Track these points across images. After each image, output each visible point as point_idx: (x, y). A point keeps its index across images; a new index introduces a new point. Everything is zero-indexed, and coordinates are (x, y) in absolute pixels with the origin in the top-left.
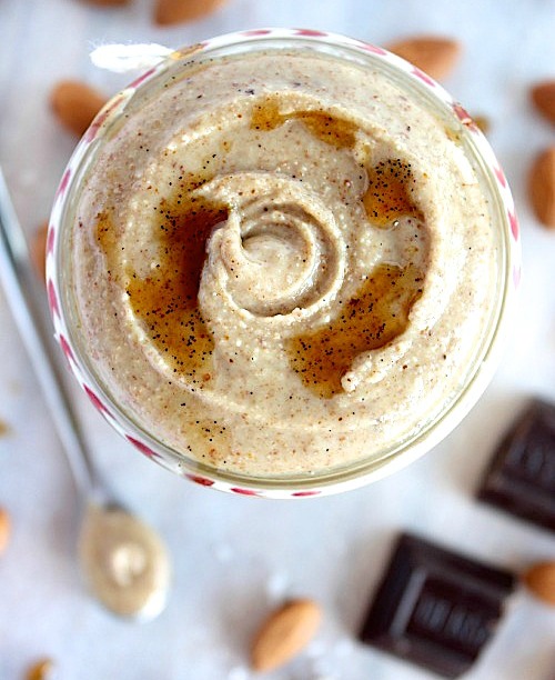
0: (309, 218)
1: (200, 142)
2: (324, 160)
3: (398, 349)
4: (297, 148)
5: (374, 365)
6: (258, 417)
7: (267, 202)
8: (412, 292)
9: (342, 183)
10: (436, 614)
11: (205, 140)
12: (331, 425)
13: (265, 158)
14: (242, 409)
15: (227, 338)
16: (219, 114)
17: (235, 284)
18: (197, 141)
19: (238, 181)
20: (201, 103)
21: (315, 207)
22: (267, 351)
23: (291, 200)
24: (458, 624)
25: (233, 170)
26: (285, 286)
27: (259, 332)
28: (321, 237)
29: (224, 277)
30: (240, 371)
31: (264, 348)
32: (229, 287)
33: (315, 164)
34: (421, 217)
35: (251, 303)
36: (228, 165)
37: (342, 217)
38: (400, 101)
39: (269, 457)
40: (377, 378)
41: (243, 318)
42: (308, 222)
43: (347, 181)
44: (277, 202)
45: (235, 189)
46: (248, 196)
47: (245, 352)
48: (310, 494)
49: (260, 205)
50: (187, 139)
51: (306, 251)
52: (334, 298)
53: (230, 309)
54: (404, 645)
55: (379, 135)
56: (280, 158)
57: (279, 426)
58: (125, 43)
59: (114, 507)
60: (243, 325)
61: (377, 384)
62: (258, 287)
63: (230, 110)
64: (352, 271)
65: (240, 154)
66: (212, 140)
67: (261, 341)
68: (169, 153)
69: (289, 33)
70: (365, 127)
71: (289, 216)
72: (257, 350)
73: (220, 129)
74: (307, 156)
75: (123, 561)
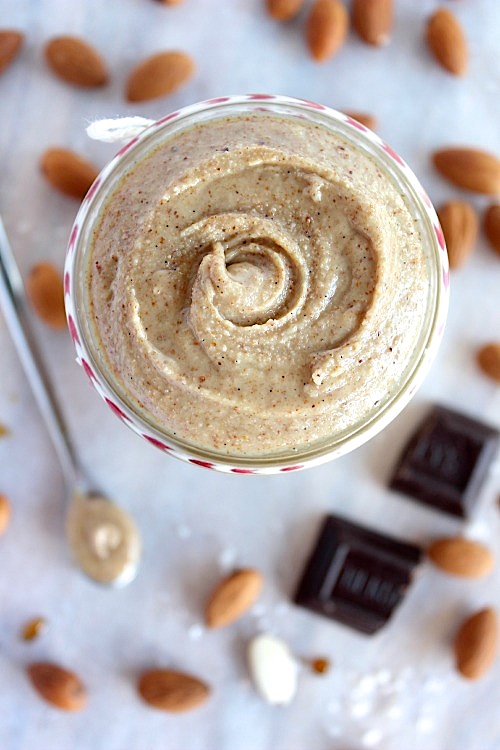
0: (279, 249)
1: (189, 192)
2: (288, 202)
3: (354, 349)
4: (267, 193)
5: (336, 362)
6: (246, 408)
7: (245, 236)
8: (362, 303)
9: (304, 219)
10: (356, 581)
11: (192, 190)
12: (306, 411)
13: (242, 202)
14: (233, 403)
15: (215, 345)
16: (202, 169)
17: (221, 299)
18: (186, 191)
19: (222, 220)
20: (187, 163)
21: (284, 240)
22: (248, 355)
23: (265, 235)
24: (374, 589)
25: (217, 212)
26: (261, 302)
27: (241, 339)
28: (289, 264)
29: (211, 294)
30: (228, 372)
31: (246, 352)
32: (216, 302)
33: (282, 205)
34: (369, 241)
35: (233, 315)
36: (212, 209)
37: (306, 248)
38: (340, 152)
39: (260, 437)
40: (340, 371)
41: (227, 328)
42: (278, 252)
43: (308, 218)
44: (253, 236)
45: (219, 227)
46: (230, 231)
47: (230, 356)
48: (295, 468)
49: (239, 239)
50: (177, 190)
51: (278, 276)
52: (299, 312)
53: (216, 320)
54: (330, 606)
55: (331, 177)
56: (254, 201)
57: (264, 415)
58: (114, 118)
59: (95, 494)
60: (227, 333)
61: (340, 377)
62: (239, 301)
63: (210, 165)
64: (314, 291)
65: (222, 200)
66: (198, 190)
67: (242, 347)
68: (164, 202)
69: (243, 98)
70: (319, 171)
71: (263, 247)
72: (240, 354)
73: (204, 180)
74: (275, 199)
75: (102, 537)
